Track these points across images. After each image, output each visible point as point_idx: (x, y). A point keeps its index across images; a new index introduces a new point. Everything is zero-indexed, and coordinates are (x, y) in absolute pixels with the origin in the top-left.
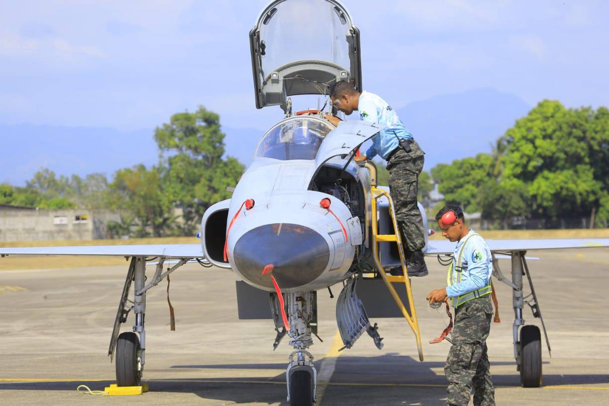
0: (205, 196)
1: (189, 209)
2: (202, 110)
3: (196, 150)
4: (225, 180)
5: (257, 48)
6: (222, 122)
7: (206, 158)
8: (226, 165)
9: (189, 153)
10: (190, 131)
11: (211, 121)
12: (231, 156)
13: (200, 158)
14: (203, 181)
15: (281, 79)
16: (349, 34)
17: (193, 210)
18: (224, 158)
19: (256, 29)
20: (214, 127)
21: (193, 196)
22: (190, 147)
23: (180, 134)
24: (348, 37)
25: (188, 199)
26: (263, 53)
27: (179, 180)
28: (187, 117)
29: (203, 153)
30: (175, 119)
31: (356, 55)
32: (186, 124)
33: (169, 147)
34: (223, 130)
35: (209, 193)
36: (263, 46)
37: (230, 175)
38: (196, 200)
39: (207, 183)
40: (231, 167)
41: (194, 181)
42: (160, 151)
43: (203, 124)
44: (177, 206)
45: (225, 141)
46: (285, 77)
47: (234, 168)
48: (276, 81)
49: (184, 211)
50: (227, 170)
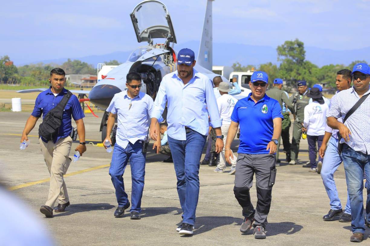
0: (295, 76)
1: (289, 82)
2: (297, 40)
3: (293, 57)
4: (304, 70)
5: (134, 20)
6: (305, 46)
7: (297, 60)
8: (305, 64)
9: (291, 58)
10: (292, 49)
11: (300, 45)
12: (307, 60)
13: (294, 61)
14: (295, 70)
15: (149, 32)
16: (166, 16)
17: (290, 82)
18: (304, 61)
19: (132, 14)
20: (301, 48)
21: (290, 76)
22: (291, 56)
23: (287, 50)
24: (166, 18)
25: (289, 77)
26: (137, 22)
27: (285, 70)
28: (291, 43)
29: (296, 58)
30: (287, 43)
31: (170, 24)
32: (290, 45)
33: (282, 55)
34: (305, 50)
35: (297, 75)
36: (136, 20)
37: (306, 68)
38: (292, 78)
39: (296, 71)
40: (307, 65)
41: (291, 70)
42: (278, 56)
43: (297, 46)
44: (284, 80)
45: (306, 54)
46: (150, 31)
47: (308, 65)
48: (146, 33)
49: (286, 82)
50: (305, 66)
